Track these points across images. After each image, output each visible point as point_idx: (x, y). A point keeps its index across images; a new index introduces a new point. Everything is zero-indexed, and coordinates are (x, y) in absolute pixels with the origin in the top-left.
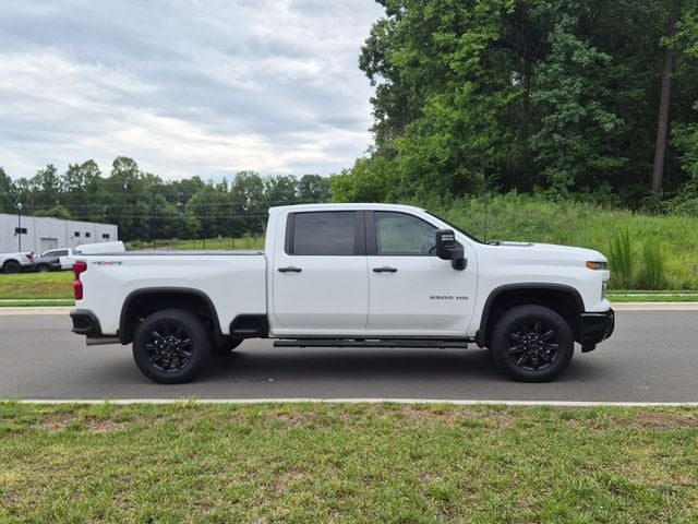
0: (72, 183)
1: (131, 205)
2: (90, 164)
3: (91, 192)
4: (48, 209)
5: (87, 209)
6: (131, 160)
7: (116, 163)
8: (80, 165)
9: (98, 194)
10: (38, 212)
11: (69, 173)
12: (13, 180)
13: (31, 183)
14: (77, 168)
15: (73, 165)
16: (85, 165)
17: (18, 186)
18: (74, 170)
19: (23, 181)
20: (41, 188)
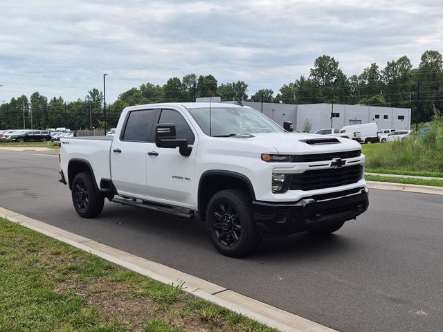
0: (389, 76)
1: (434, 91)
2: (404, 60)
3: (402, 82)
4: (369, 97)
5: (398, 96)
6: (437, 53)
7: (424, 57)
8: (396, 62)
9: (407, 83)
10: (362, 101)
11: (387, 69)
12: (347, 78)
13: (360, 78)
14: (393, 64)
15: (391, 62)
16: (400, 61)
17: (350, 81)
18: (391, 65)
19: (354, 78)
20: (367, 82)
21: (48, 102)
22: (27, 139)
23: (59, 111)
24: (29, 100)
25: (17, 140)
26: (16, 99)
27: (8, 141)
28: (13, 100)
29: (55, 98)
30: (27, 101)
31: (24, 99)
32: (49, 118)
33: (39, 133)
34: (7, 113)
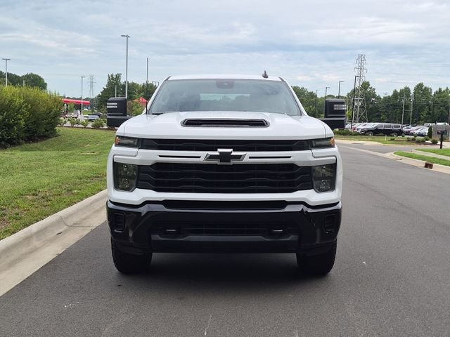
21: (433, 94)
22: (376, 132)
23: (442, 104)
24: (412, 92)
25: (366, 133)
26: (399, 91)
27: (357, 134)
28: (395, 91)
29: (440, 89)
30: (410, 93)
31: (407, 90)
32: (431, 112)
33: (390, 126)
34: (388, 107)
